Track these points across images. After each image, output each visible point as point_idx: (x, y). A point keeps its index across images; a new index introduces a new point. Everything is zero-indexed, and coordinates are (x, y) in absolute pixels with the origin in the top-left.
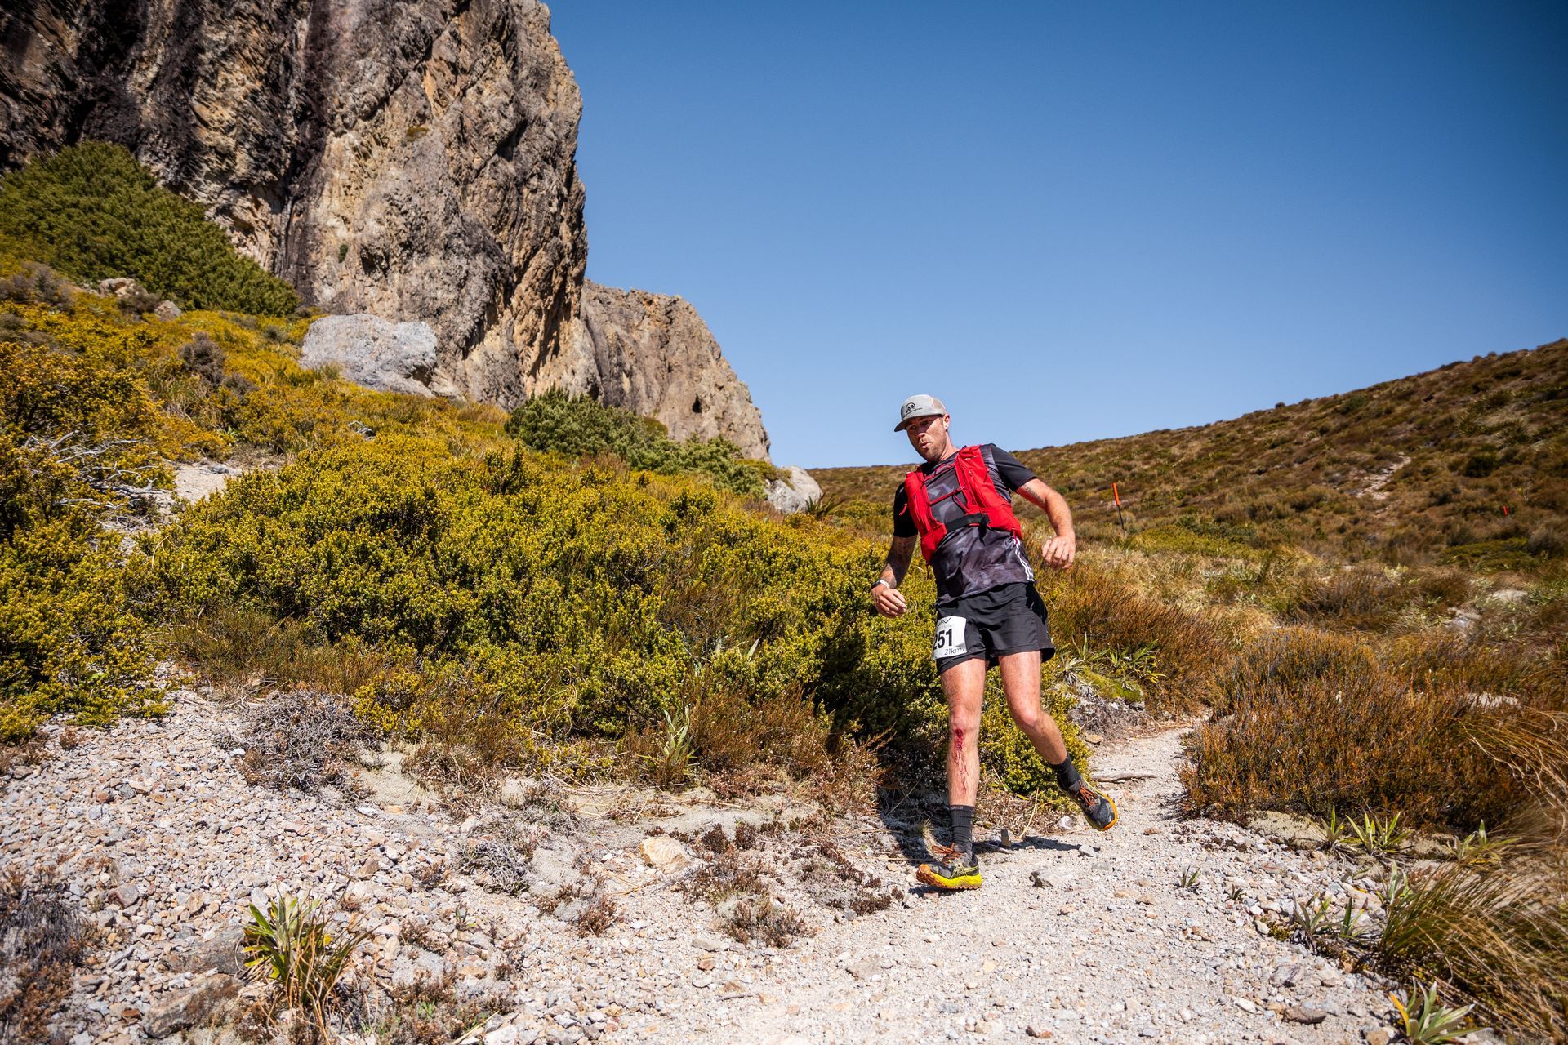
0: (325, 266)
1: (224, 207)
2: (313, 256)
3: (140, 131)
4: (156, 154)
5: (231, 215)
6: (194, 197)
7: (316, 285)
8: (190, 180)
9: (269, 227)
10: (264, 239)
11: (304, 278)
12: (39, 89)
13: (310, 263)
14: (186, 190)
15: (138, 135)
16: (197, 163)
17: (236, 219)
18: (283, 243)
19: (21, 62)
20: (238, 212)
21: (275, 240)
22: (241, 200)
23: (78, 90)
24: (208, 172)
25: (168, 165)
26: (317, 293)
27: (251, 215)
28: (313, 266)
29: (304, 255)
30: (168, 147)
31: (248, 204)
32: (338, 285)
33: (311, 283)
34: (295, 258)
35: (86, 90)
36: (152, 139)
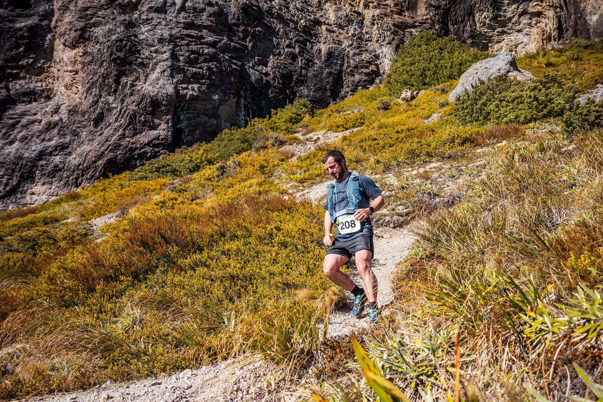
0: (590, 6)
1: (522, 12)
2: (582, 5)
3: (471, 6)
4: (482, 10)
5: (528, 13)
6: (505, 17)
7: (588, 18)
8: (501, 11)
9: (552, 6)
10: (551, 13)
11: (580, 18)
12: (425, 18)
13: (581, 9)
14: (500, 16)
15: (471, 7)
16: (501, 3)
17: (531, 13)
18: (564, 8)
19: (416, 12)
20: (531, 10)
21: (558, 10)
22: (531, 4)
23: (442, 7)
24: (508, 3)
25: (488, 12)
26: (589, 22)
27: (539, 7)
28: (583, 10)
29: (577, 7)
30: (486, 4)
31: (536, 3)
32: (599, 12)
33: (585, 19)
34: (573, 12)
35: (446, 5)
36: (477, 6)
